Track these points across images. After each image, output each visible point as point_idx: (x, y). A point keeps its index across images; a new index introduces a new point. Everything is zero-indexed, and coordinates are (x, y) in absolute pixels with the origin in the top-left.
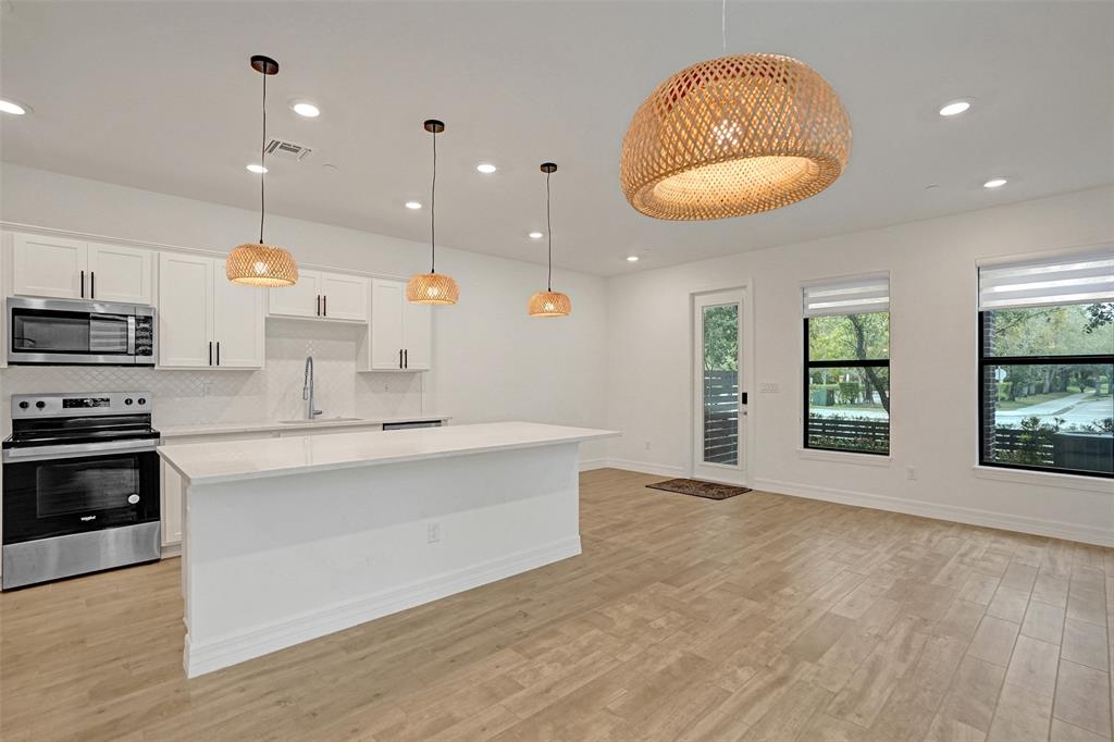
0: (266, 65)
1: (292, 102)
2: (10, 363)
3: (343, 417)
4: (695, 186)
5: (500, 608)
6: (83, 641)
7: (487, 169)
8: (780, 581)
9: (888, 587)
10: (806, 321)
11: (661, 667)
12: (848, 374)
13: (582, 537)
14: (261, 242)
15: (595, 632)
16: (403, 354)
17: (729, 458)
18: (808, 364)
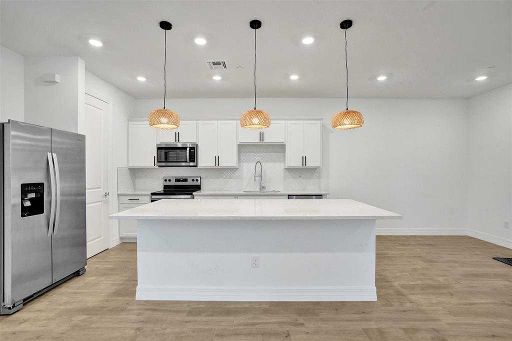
0: (166, 25)
7: (308, 41)
16: (304, 159)
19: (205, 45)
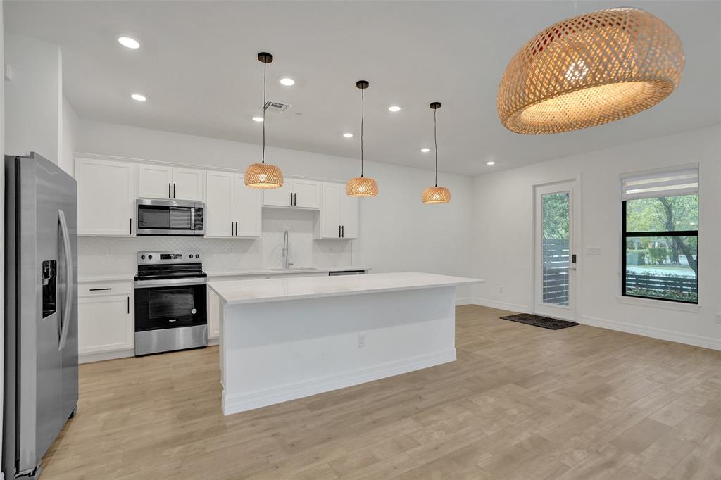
0: (265, 57)
1: (279, 78)
2: (138, 235)
3: (305, 267)
4: (550, 110)
5: (403, 392)
6: (172, 388)
7: (395, 109)
8: (604, 391)
9: (701, 405)
10: (624, 204)
11: (516, 442)
12: (656, 242)
13: (457, 349)
14: (263, 162)
15: (468, 413)
16: (341, 229)
17: (563, 301)
18: (625, 234)
19: (292, 86)
